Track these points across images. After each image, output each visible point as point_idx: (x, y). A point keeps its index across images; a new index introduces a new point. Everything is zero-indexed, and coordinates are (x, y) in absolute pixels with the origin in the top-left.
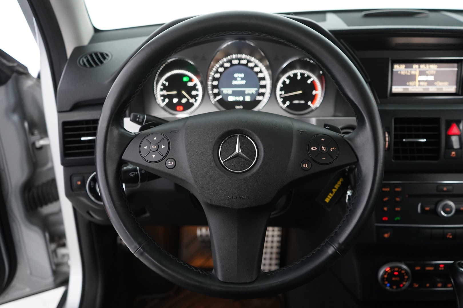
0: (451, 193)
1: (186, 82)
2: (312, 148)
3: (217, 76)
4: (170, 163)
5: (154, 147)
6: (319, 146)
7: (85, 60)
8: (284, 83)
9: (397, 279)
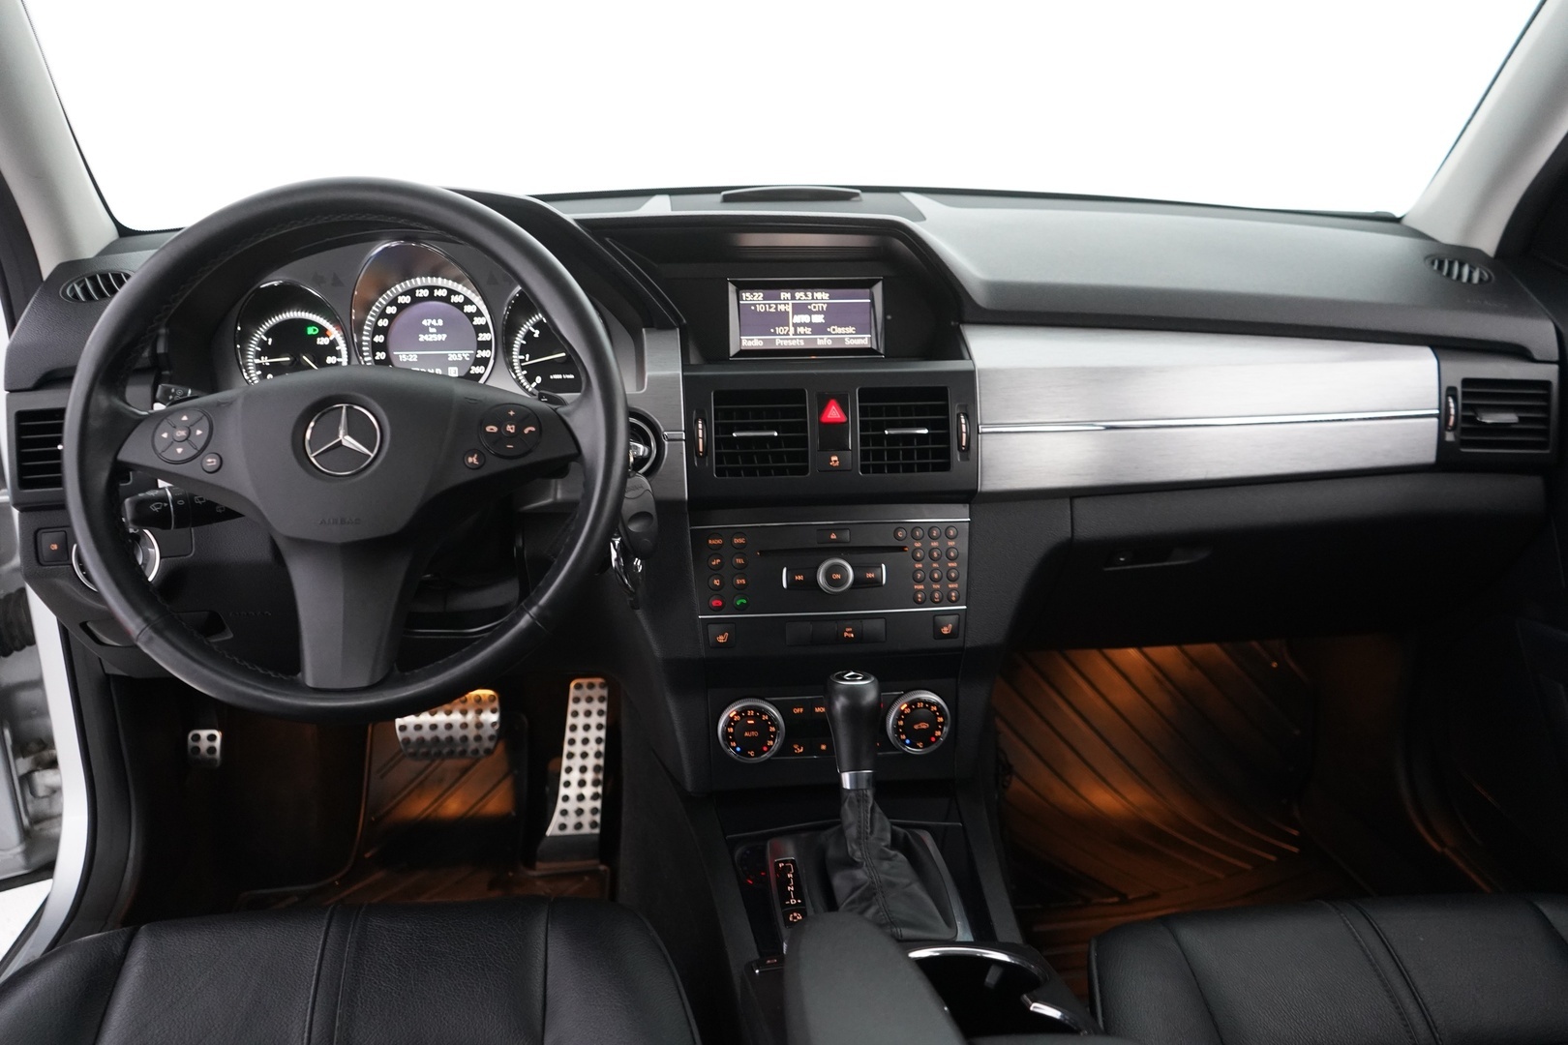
0: (846, 545)
1: (314, 337)
2: (488, 429)
3: (382, 323)
4: (211, 462)
5: (181, 433)
6: (501, 425)
7: (78, 290)
8: (529, 335)
9: (754, 734)
